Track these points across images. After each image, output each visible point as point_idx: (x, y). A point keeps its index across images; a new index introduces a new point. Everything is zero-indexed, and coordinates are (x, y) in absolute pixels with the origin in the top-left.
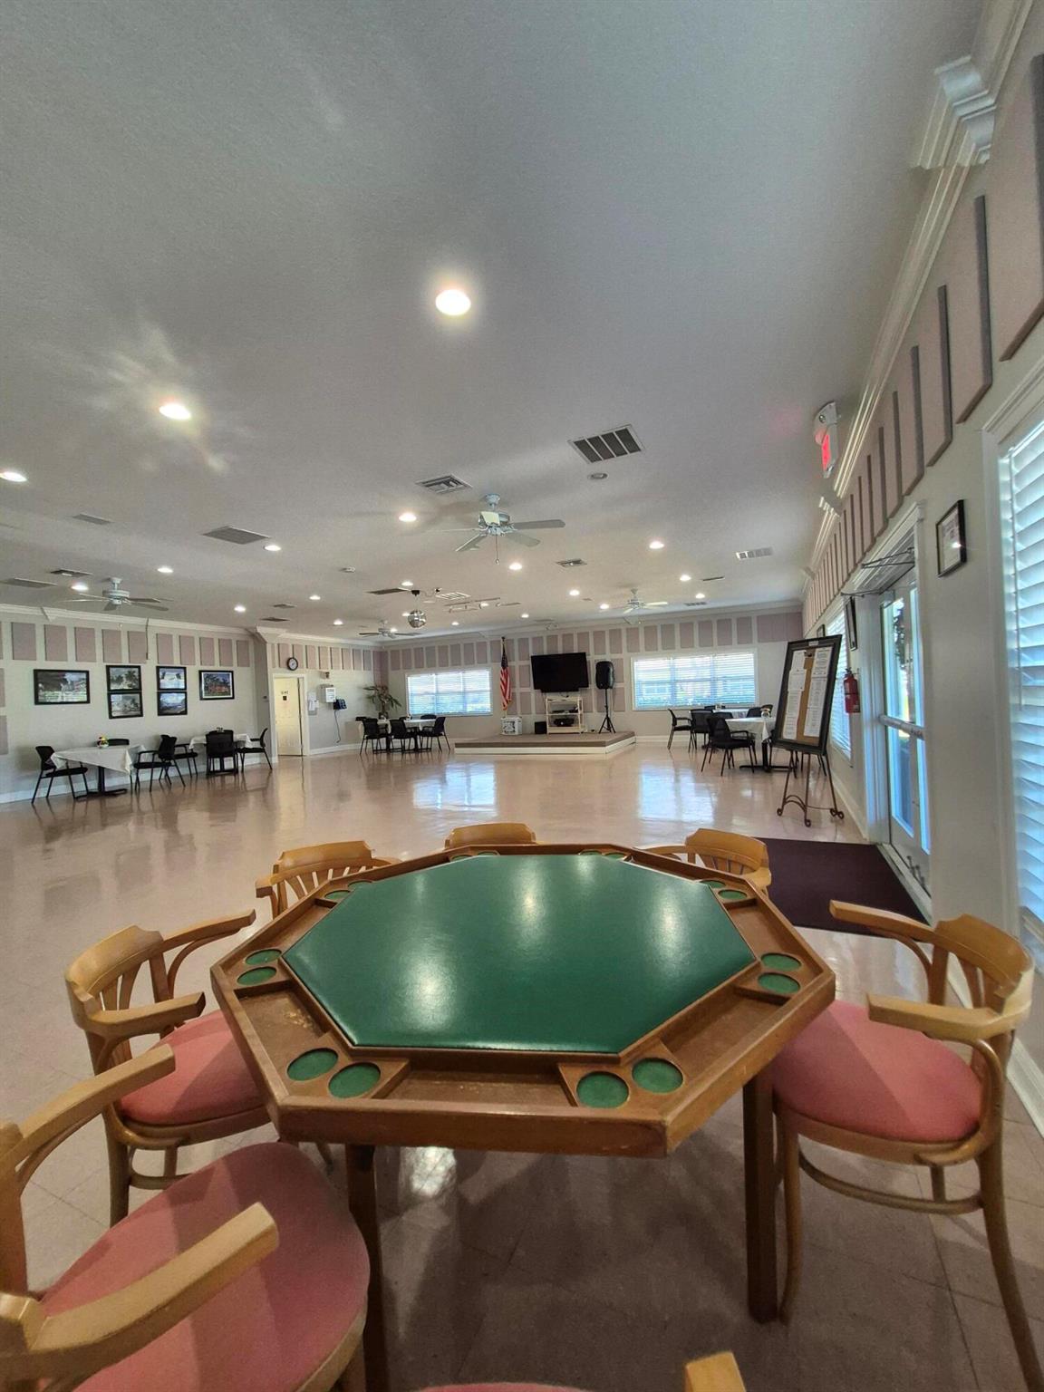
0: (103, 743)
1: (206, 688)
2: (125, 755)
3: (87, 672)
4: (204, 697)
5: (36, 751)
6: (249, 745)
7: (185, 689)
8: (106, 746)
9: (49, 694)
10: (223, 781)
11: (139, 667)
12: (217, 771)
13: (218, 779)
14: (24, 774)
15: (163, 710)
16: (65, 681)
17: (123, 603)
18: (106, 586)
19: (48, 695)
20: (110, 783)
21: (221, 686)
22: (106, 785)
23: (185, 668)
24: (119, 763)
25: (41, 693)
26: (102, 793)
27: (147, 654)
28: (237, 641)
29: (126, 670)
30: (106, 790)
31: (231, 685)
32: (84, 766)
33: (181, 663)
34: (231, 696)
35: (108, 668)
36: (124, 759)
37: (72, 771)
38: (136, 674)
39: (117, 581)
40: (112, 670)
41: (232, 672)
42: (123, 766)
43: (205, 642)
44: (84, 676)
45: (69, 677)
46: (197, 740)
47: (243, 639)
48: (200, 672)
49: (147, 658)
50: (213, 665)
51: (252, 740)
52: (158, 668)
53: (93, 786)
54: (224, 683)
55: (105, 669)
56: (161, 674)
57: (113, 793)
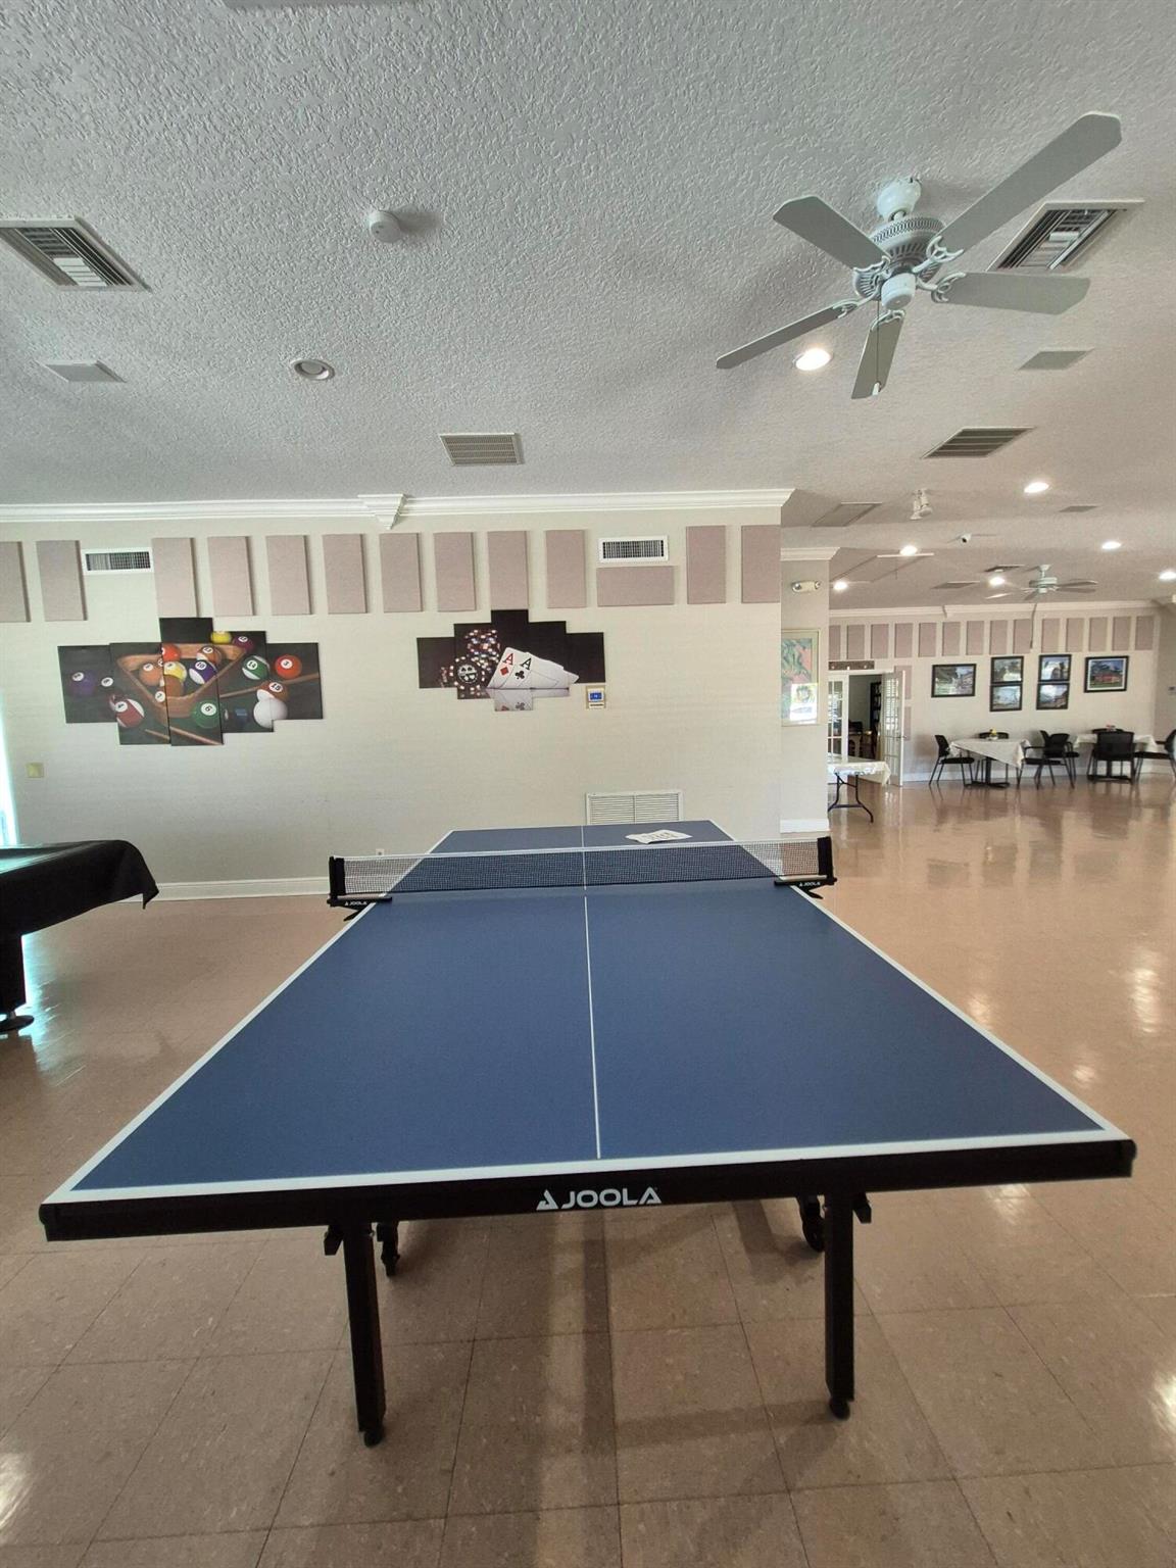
0: (993, 736)
1: (1093, 678)
2: (1017, 749)
3: (974, 665)
4: (1089, 689)
5: (935, 739)
6: (1153, 748)
7: (1068, 679)
8: (995, 738)
9: (945, 686)
10: (1108, 790)
11: (1022, 658)
12: (1101, 777)
13: (1101, 787)
14: (921, 759)
15: (1042, 704)
16: (956, 675)
17: (1049, 591)
18: (1032, 575)
19: (941, 688)
20: (997, 775)
21: (1110, 675)
22: (992, 776)
23: (1070, 656)
24: (1009, 757)
25: (937, 686)
26: (988, 784)
27: (1032, 643)
28: (1138, 618)
29: (1008, 662)
30: (992, 781)
31: (1124, 673)
32: (971, 756)
33: (1067, 650)
34: (1123, 688)
35: (993, 659)
36: (1017, 753)
37: (966, 759)
38: (1019, 665)
39: (1045, 567)
40: (997, 662)
41: (1127, 657)
42: (1015, 760)
43: (1096, 623)
44: (971, 669)
45: (960, 671)
46: (1081, 739)
47: (1145, 614)
48: (1088, 659)
49: (1031, 646)
50: (1103, 650)
51: (1158, 743)
52: (1041, 657)
53: (981, 776)
54: (1115, 671)
55: (990, 662)
56: (1044, 664)
57: (999, 786)
